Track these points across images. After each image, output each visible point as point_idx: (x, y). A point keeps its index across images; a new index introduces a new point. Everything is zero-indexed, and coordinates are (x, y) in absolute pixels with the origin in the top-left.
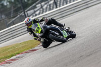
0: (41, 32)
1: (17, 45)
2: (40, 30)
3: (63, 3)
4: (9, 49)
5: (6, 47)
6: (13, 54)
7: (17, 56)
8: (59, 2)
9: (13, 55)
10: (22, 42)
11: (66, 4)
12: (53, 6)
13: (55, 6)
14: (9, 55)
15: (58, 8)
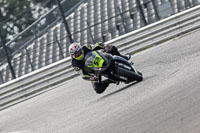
0: (104, 64)
3: (27, 69)
8: (18, 67)
11: (33, 70)
12: (7, 74)
13: (11, 75)
15: (18, 79)
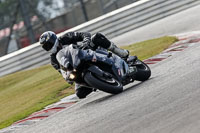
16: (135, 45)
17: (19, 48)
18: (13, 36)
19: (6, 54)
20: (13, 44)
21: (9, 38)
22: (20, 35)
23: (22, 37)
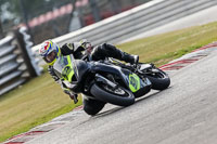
1: (196, 29)
2: (72, 73)
4: (178, 37)
5: (173, 33)
6: (186, 48)
7: (194, 53)
9: (186, 51)
10: (204, 23)
14: (178, 50)
16: (208, 25)
17: (83, 26)
18: (76, 13)
19: (68, 32)
20: (75, 22)
21: (71, 15)
22: (84, 12)
23: (85, 15)
